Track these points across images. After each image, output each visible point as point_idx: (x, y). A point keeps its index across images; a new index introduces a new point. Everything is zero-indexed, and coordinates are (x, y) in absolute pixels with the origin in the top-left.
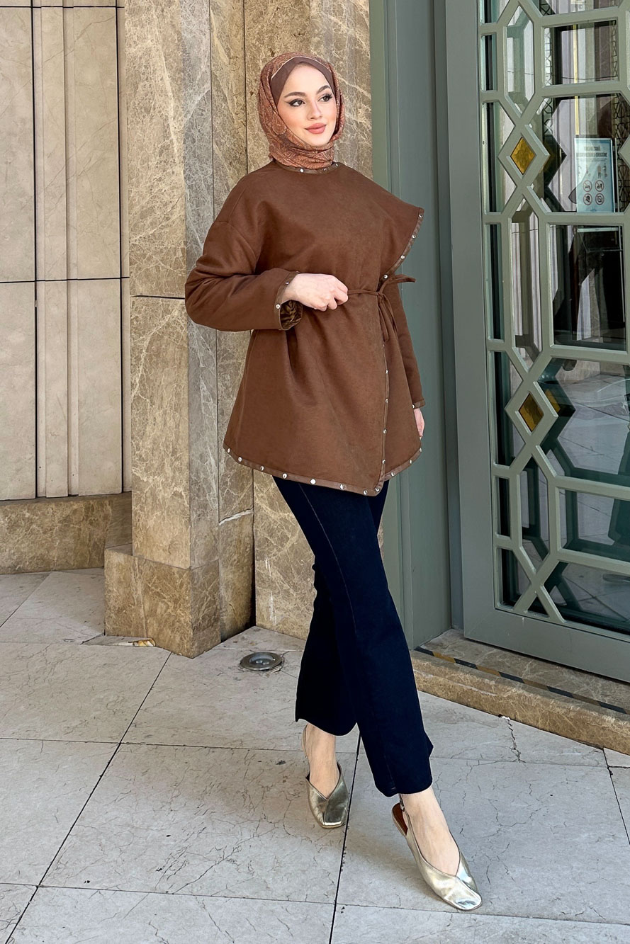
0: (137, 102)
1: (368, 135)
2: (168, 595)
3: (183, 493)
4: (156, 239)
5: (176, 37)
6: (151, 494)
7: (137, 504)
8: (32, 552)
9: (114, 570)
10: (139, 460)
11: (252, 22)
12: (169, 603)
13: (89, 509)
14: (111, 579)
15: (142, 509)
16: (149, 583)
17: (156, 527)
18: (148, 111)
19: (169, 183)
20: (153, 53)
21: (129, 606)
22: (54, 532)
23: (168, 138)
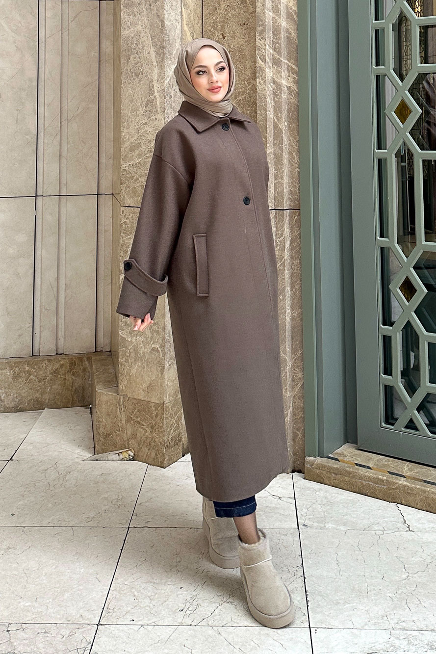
0: (129, 69)
1: (295, 95)
2: (146, 423)
3: (159, 349)
4: (141, 166)
5: (160, 24)
6: (134, 350)
7: (123, 358)
8: (30, 396)
9: (103, 406)
10: (125, 325)
11: (209, 15)
12: (147, 429)
13: (73, 364)
14: (101, 413)
15: (127, 361)
16: (132, 415)
17: (137, 374)
18: (137, 75)
19: (153, 126)
20: (142, 35)
21: (115, 432)
22: (47, 380)
23: (152, 95)
